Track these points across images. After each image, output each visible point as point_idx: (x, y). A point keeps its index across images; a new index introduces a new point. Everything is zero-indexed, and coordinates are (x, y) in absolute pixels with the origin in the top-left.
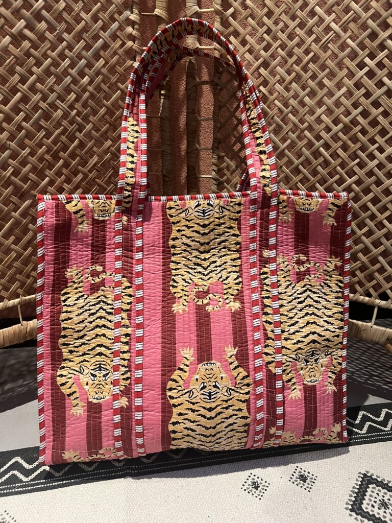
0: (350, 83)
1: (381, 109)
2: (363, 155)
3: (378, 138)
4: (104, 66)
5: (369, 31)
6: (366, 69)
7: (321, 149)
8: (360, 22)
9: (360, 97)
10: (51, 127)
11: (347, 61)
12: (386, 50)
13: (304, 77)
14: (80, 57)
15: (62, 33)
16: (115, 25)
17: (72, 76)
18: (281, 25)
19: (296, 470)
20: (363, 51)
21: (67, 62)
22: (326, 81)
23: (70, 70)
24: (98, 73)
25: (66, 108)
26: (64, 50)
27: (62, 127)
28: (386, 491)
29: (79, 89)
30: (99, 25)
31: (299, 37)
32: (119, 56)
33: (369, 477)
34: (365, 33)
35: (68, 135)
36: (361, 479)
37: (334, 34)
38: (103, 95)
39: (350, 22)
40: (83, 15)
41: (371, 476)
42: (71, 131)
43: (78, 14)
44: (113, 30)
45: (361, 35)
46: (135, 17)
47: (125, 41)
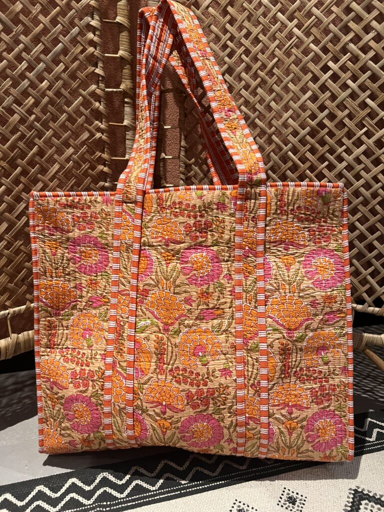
0: (315, 87)
1: (347, 112)
2: (331, 158)
3: (345, 140)
4: (64, 71)
5: (331, 35)
6: (330, 73)
7: (290, 153)
8: (322, 26)
9: (326, 100)
10: (8, 132)
11: (311, 66)
12: (349, 54)
13: (269, 83)
14: (38, 60)
15: (19, 35)
16: (75, 30)
17: (29, 80)
18: (244, 31)
19: (284, 491)
20: (326, 55)
21: (24, 65)
22: (291, 85)
23: (27, 73)
24: (58, 78)
25: (24, 113)
26: (21, 52)
27: (19, 133)
28: (379, 506)
29: (37, 93)
30: (58, 29)
31: (263, 43)
32: (79, 62)
33: (359, 492)
34: (327, 38)
35: (26, 141)
36: (352, 496)
37: (297, 40)
38: (64, 101)
39: (312, 27)
40: (41, 17)
41: (362, 492)
42: (30, 137)
43: (36, 17)
44: (74, 35)
45: (324, 39)
46: (95, 23)
47: (86, 47)
